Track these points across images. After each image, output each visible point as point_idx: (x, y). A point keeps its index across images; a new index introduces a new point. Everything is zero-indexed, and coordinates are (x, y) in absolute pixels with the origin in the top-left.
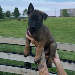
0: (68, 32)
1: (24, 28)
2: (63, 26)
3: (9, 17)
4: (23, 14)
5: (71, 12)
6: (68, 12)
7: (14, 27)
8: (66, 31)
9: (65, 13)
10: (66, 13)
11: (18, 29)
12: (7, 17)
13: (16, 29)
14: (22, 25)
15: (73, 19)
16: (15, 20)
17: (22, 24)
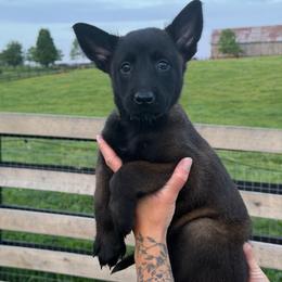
0: (233, 112)
1: (71, 104)
2: (218, 93)
3: (18, 67)
4: (73, 51)
5: (250, 40)
6: (240, 39)
7: (37, 102)
8: (227, 110)
9: (231, 44)
10: (233, 43)
11: (50, 107)
12: (11, 67)
13: (41, 107)
14: (65, 94)
15: (255, 67)
16: (39, 75)
17: (64, 92)
